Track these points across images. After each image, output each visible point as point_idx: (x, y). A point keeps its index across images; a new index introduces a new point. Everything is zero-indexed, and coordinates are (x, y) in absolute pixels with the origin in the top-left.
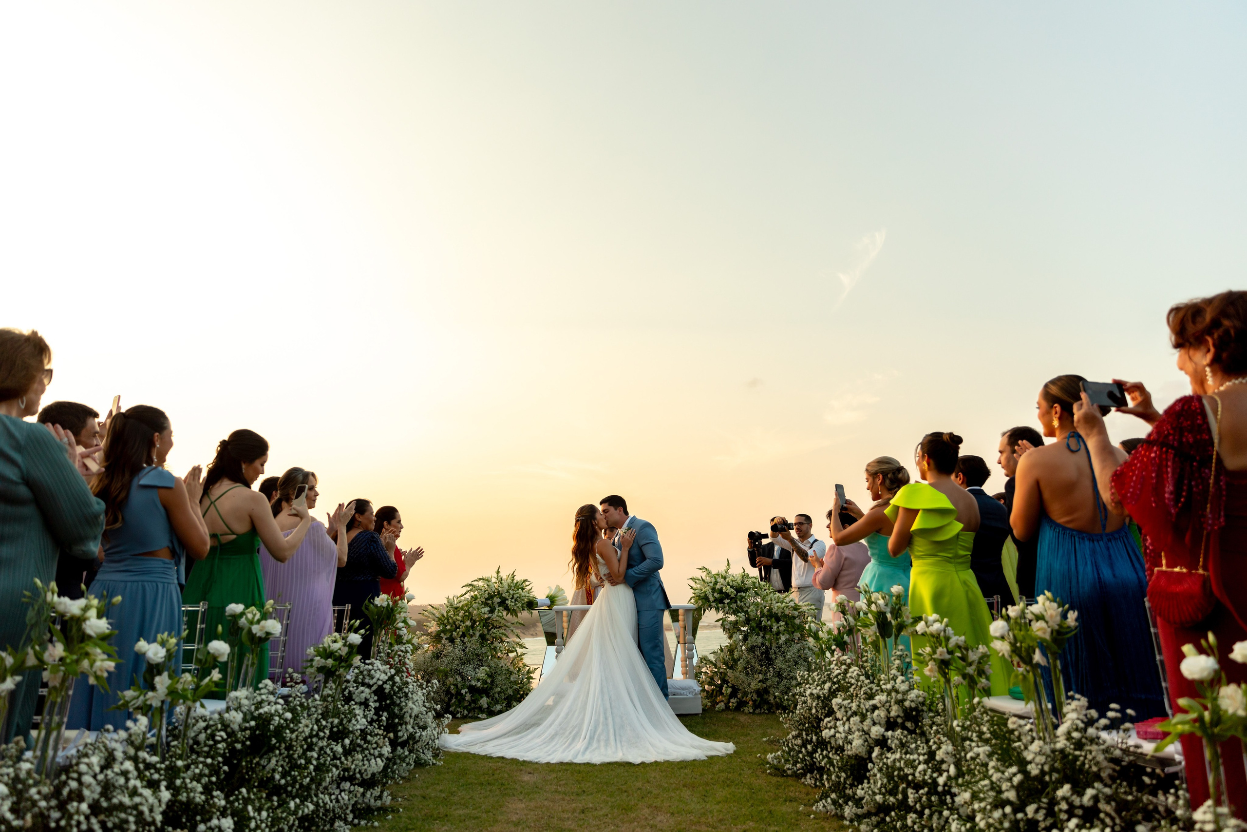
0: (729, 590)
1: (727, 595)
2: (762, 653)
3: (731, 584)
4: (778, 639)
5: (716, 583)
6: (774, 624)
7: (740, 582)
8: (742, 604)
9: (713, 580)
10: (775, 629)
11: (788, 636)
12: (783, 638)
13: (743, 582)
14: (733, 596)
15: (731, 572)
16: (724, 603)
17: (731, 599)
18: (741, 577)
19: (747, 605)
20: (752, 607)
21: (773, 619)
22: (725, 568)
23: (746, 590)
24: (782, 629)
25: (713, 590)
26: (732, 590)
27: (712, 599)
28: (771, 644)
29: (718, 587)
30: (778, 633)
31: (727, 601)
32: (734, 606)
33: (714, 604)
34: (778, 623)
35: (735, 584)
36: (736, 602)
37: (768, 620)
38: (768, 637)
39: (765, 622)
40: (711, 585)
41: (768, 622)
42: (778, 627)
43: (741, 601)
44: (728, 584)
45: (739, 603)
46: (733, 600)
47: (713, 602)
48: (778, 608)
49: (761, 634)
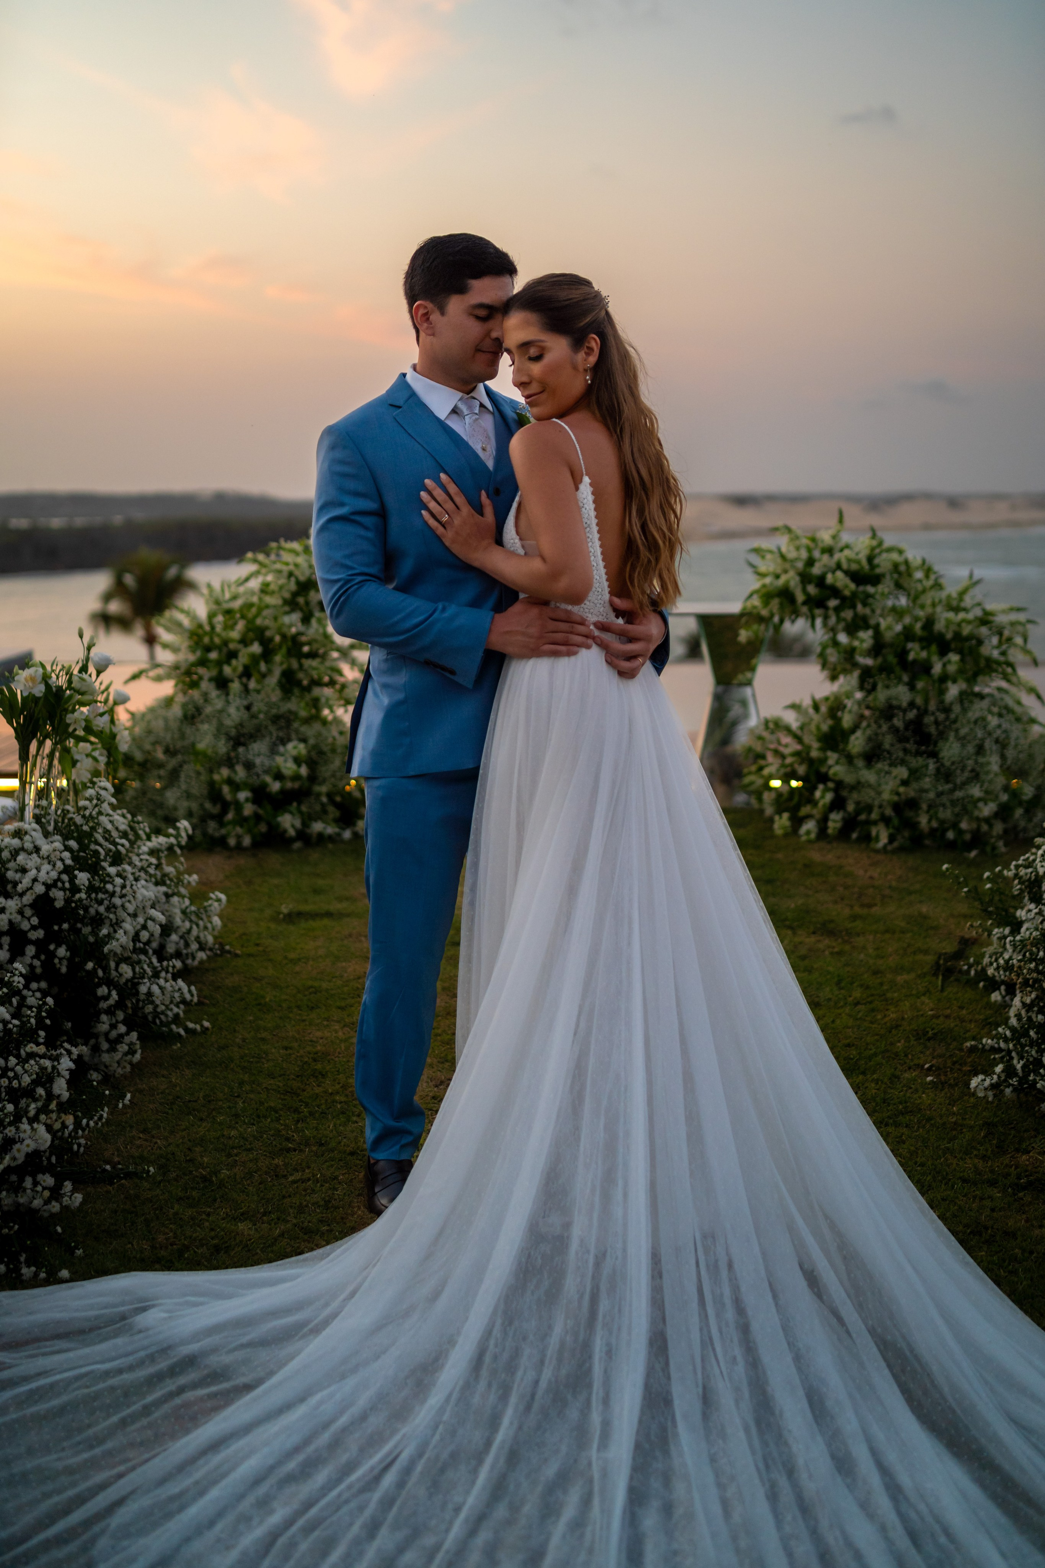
0: (839, 579)
1: (835, 592)
3: (845, 566)
4: (942, 692)
5: (810, 562)
7: (865, 563)
8: (868, 609)
9: (804, 555)
10: (937, 669)
11: (965, 686)
12: (953, 691)
13: (871, 560)
14: (847, 593)
15: (845, 538)
16: (826, 608)
17: (843, 599)
18: (866, 551)
19: (879, 612)
20: (888, 618)
21: (934, 648)
22: (833, 530)
24: (953, 669)
25: (805, 578)
26: (848, 579)
27: (800, 597)
28: (928, 702)
29: (816, 570)
30: (944, 678)
31: (834, 603)
32: (848, 614)
33: (805, 609)
34: (945, 655)
35: (854, 567)
36: (854, 607)
37: (923, 648)
38: (920, 685)
39: (915, 652)
40: (800, 565)
41: (924, 654)
42: (944, 665)
43: (865, 605)
44: (839, 566)
45: (859, 607)
46: (848, 602)
47: (805, 603)
48: (949, 622)
49: (906, 678)
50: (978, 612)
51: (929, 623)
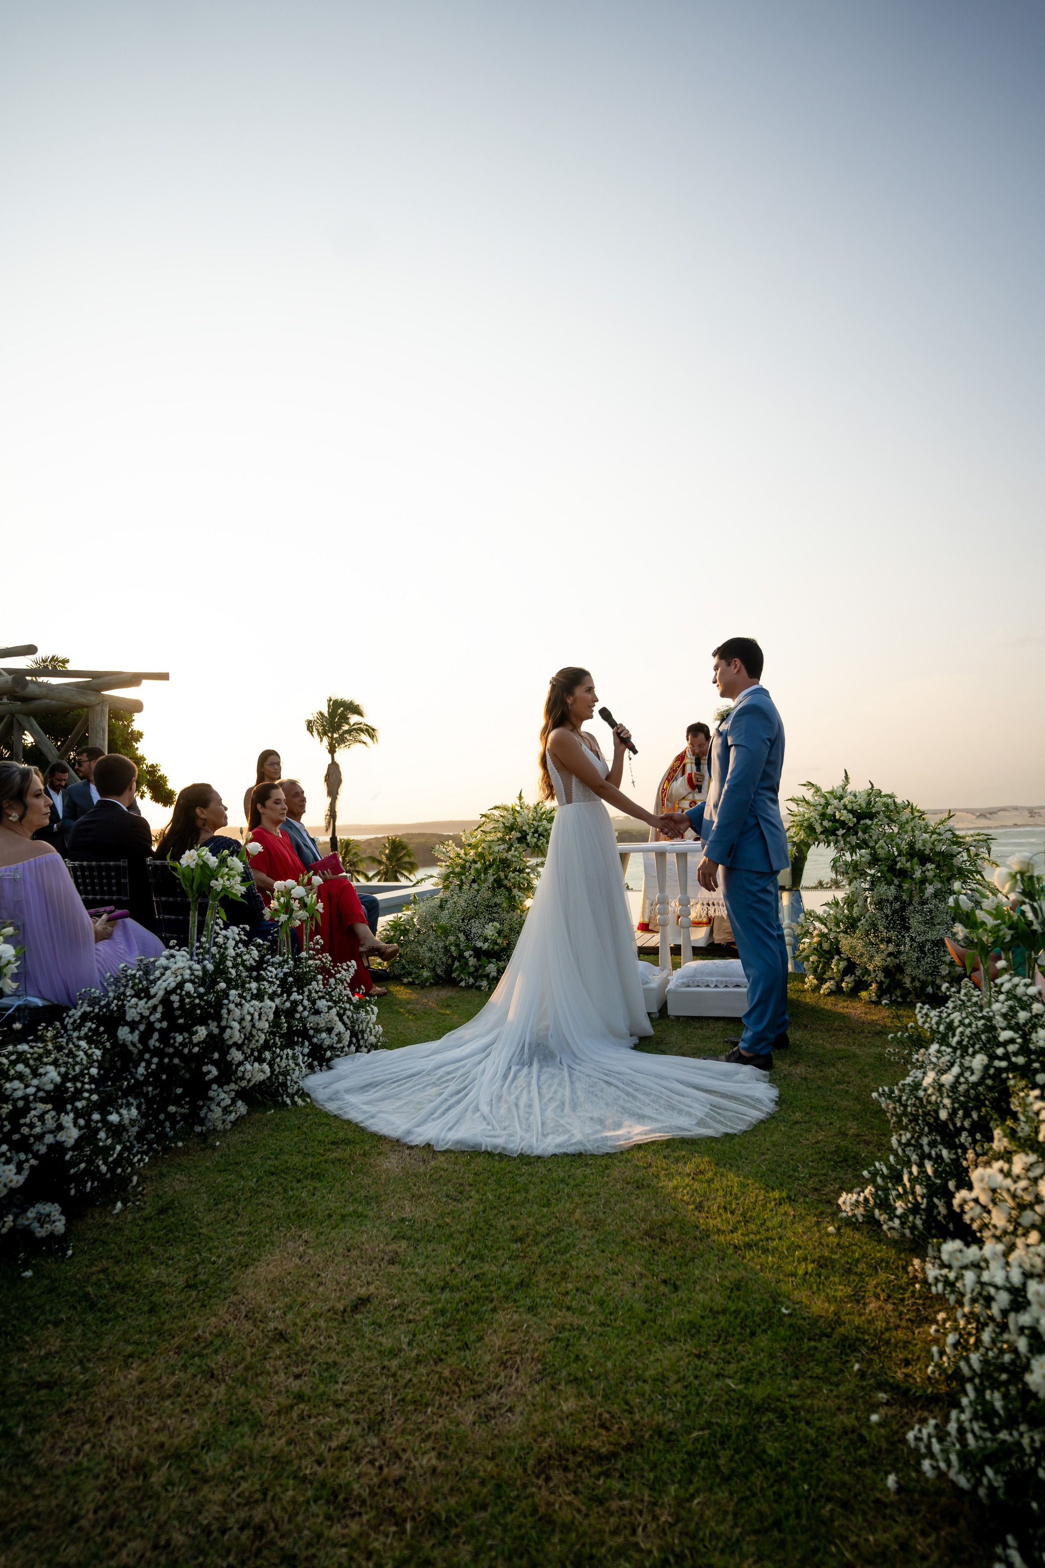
0: (844, 816)
1: (843, 824)
2: (895, 912)
3: (849, 807)
4: (922, 891)
5: (827, 804)
6: (916, 867)
7: (864, 805)
8: (867, 836)
9: (823, 801)
10: (918, 874)
11: (939, 886)
12: (930, 890)
13: (869, 803)
14: (851, 825)
15: (850, 788)
16: (837, 835)
17: (849, 828)
18: (865, 796)
19: (874, 837)
20: (881, 842)
21: (916, 860)
22: (841, 783)
23: (871, 816)
24: (930, 874)
25: (823, 816)
26: (851, 816)
27: (819, 829)
28: (911, 897)
29: (829, 811)
30: (923, 881)
31: (841, 832)
32: (853, 840)
33: (822, 837)
34: (924, 865)
35: (856, 807)
36: (856, 833)
37: (907, 861)
38: (906, 886)
39: (902, 863)
40: (820, 808)
41: (909, 864)
42: (923, 872)
43: (864, 833)
44: (845, 807)
45: (860, 834)
46: (852, 830)
47: (822, 833)
48: (925, 842)
49: (896, 882)
50: (949, 835)
51: (911, 845)
